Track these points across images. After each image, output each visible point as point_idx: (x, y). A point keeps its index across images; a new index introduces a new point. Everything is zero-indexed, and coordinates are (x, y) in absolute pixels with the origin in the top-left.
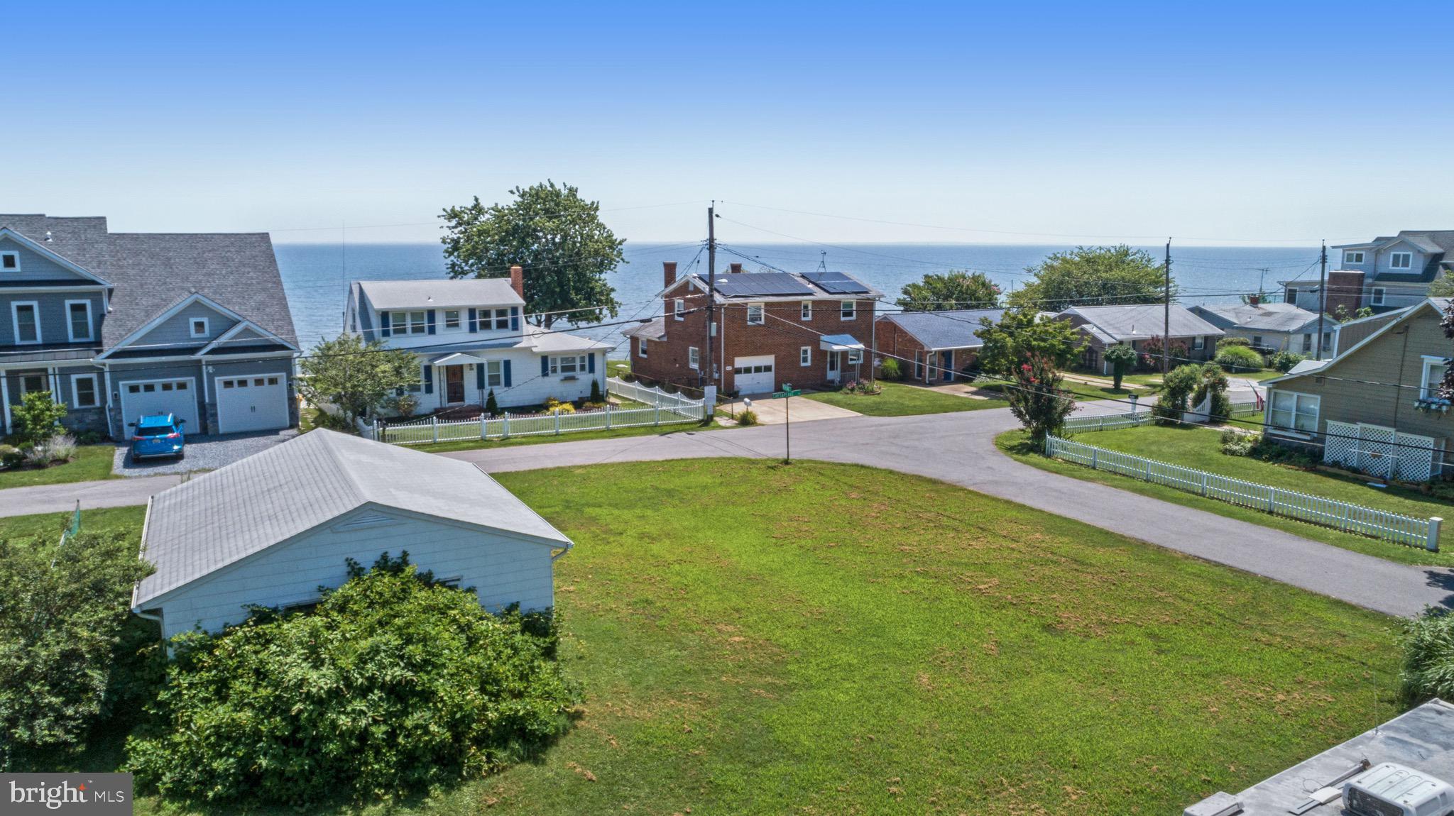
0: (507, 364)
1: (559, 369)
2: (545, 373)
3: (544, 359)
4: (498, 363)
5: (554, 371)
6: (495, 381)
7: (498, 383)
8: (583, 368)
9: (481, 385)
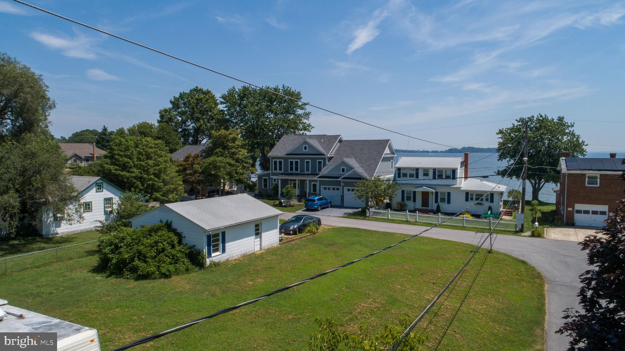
0: (449, 194)
1: (474, 199)
2: (467, 200)
3: (467, 193)
4: (445, 193)
5: (472, 199)
6: (443, 200)
7: (444, 202)
8: (487, 200)
9: (436, 201)
